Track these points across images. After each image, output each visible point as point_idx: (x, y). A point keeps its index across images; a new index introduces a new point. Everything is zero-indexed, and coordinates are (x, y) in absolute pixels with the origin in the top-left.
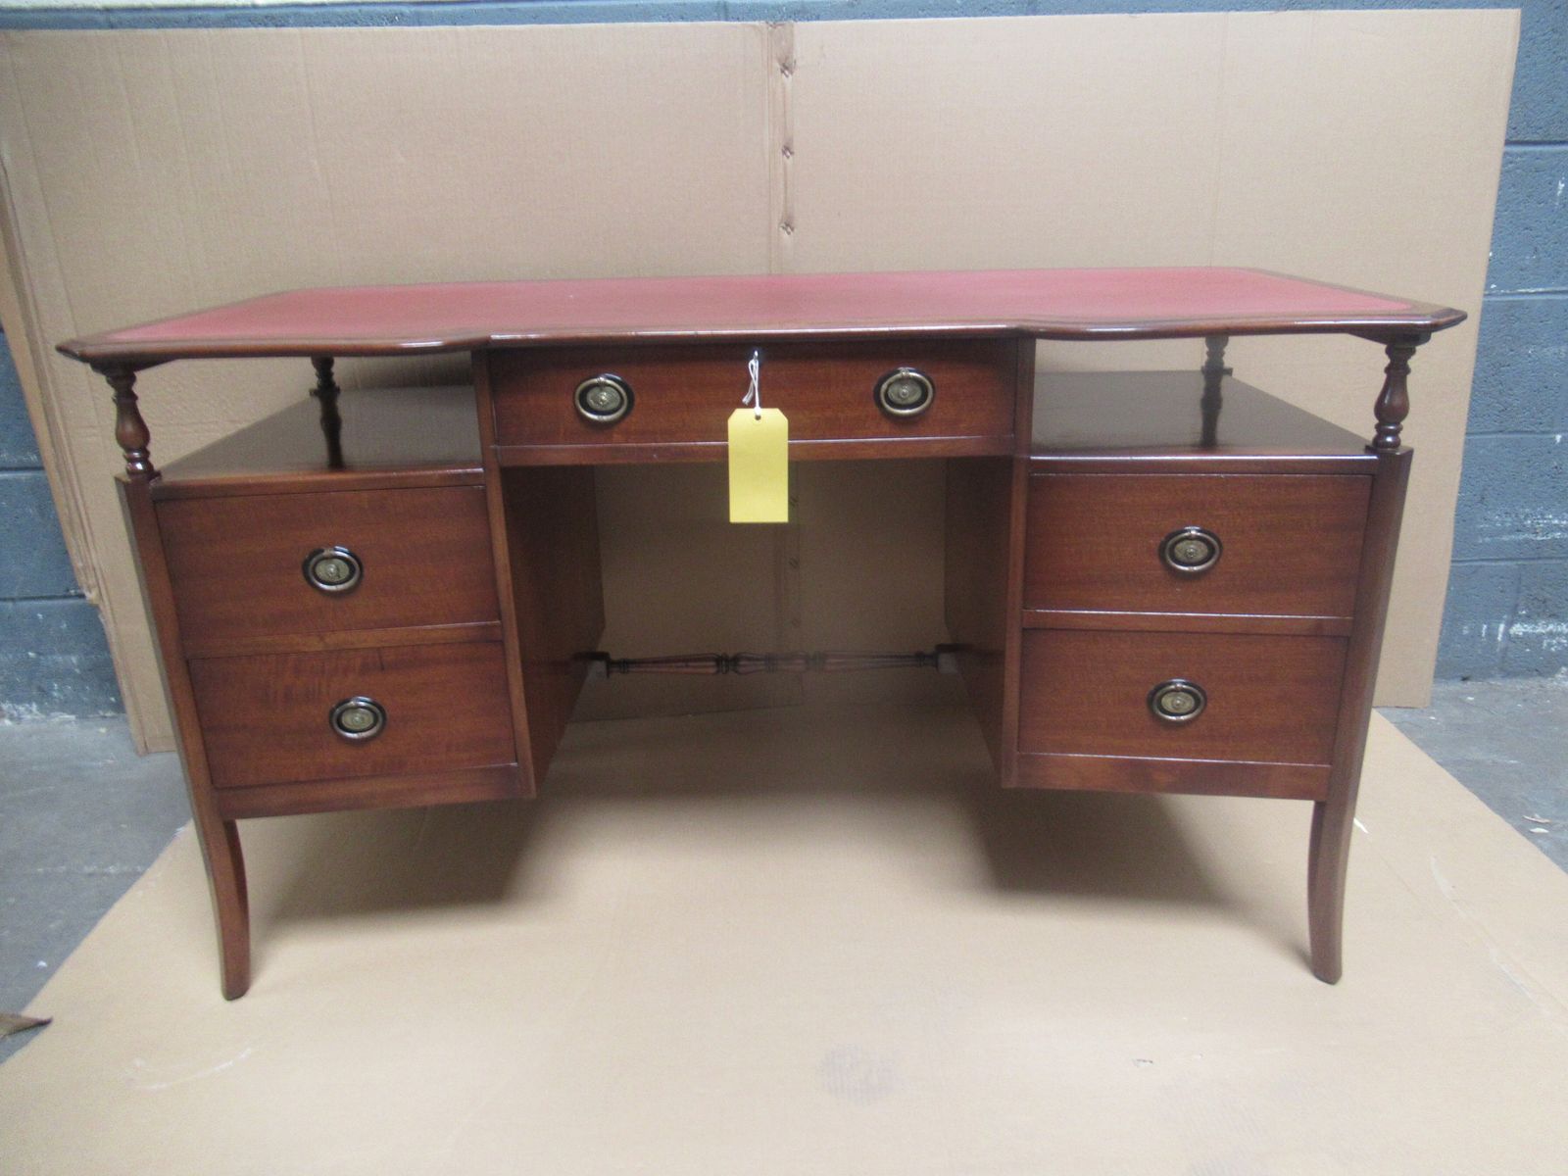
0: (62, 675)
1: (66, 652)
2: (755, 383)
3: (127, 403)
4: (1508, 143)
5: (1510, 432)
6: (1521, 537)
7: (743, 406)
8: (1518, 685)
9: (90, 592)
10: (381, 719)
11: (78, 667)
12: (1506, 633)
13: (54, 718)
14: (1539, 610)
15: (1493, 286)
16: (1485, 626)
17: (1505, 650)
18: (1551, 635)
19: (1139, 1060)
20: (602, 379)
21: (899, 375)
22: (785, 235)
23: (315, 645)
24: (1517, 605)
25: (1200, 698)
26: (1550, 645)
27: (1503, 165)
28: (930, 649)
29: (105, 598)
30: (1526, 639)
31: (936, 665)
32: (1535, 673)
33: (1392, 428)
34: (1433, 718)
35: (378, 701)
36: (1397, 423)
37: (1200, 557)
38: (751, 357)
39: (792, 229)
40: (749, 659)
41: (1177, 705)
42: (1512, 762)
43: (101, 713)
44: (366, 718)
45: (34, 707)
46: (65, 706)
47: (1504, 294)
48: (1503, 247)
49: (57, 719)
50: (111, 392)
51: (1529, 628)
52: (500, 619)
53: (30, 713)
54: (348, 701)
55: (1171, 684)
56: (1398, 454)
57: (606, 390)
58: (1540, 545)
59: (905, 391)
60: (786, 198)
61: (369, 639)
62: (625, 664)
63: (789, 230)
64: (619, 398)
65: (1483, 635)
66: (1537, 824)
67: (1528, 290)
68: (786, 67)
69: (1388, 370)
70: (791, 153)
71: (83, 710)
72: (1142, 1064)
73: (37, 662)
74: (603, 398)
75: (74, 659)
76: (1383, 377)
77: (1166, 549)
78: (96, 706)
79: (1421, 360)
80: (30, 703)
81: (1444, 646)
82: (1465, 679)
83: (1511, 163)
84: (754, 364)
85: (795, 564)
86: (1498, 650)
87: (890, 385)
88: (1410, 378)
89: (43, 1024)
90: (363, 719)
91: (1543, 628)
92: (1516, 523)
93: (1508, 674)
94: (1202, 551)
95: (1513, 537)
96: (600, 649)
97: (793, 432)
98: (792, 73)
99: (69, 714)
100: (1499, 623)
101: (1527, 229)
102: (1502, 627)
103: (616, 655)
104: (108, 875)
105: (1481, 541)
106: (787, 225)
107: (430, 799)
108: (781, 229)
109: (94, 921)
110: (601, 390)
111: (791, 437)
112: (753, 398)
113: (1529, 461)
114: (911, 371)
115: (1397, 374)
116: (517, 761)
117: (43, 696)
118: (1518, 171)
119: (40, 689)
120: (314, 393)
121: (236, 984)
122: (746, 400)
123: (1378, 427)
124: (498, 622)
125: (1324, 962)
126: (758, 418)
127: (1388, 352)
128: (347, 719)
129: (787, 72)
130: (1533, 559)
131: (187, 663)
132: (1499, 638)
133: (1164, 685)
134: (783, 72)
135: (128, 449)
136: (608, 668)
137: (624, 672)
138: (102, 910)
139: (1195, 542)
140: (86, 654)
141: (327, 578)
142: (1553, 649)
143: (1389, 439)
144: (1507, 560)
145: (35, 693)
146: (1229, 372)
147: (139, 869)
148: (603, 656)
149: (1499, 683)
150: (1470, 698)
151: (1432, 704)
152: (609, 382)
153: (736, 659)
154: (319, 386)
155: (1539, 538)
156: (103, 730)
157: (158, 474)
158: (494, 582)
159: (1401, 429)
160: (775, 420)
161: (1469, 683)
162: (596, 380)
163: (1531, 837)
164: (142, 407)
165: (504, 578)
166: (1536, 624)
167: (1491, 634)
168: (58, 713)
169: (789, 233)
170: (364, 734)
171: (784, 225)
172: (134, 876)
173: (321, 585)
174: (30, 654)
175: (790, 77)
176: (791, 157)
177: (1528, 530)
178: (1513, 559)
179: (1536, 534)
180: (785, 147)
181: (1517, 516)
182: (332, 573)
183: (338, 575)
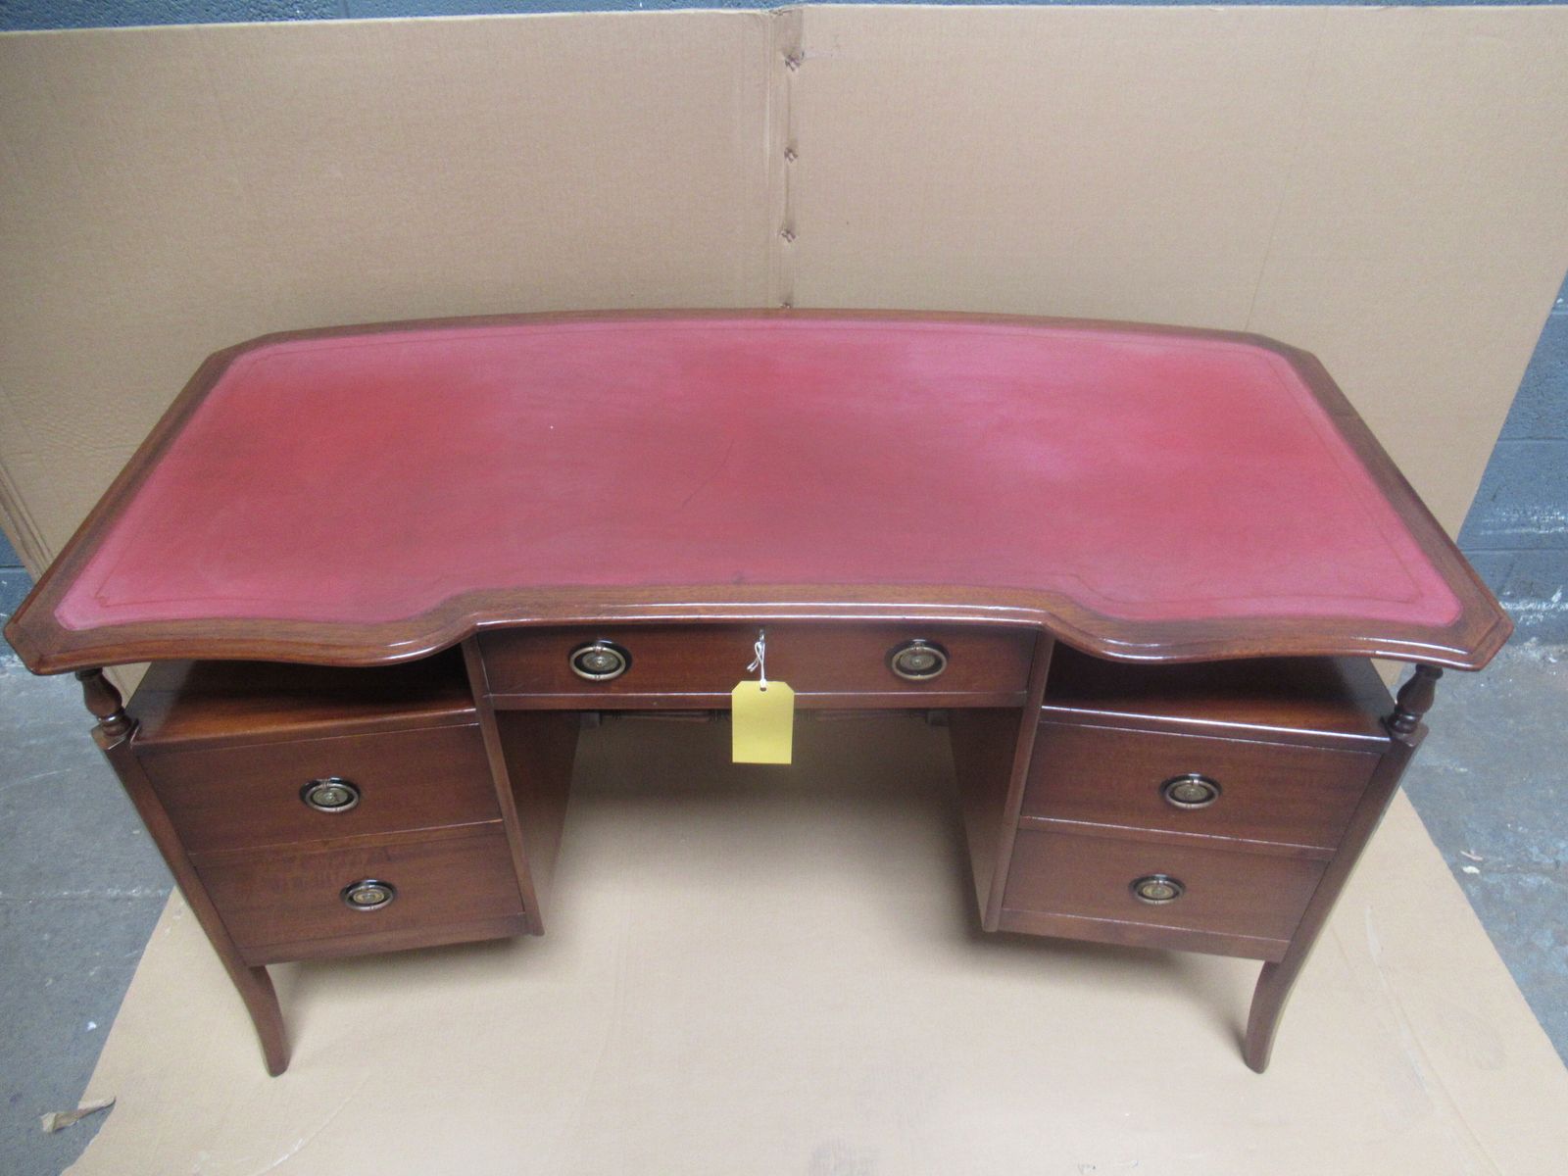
2: (761, 659)
5: (1538, 439)
6: (1524, 530)
7: (748, 678)
10: (390, 894)
15: (1560, 300)
18: (1530, 612)
19: (1083, 1166)
20: (599, 648)
21: (911, 650)
22: (786, 243)
26: (1525, 620)
33: (1411, 718)
35: (387, 881)
36: (1417, 714)
37: (1200, 797)
38: (758, 640)
39: (794, 237)
41: (1157, 893)
44: (377, 896)
58: (1540, 537)
59: (917, 661)
60: (787, 204)
63: (790, 237)
64: (616, 661)
66: (1471, 862)
68: (792, 59)
70: (795, 156)
74: (600, 662)
77: (1168, 785)
84: (760, 645)
87: (902, 656)
89: (107, 1108)
90: (374, 896)
91: (1524, 605)
92: (1522, 519)
94: (1202, 795)
95: (1515, 531)
98: (798, 65)
106: (788, 232)
108: (781, 236)
110: (597, 656)
112: (759, 672)
116: (524, 910)
121: (277, 1061)
122: (751, 668)
125: (1254, 1048)
126: (763, 689)
128: (358, 897)
129: (793, 64)
130: (1531, 549)
134: (788, 64)
142: (1528, 623)
143: (1406, 727)
144: (1506, 549)
147: (161, 892)
152: (605, 649)
155: (1541, 532)
160: (781, 690)
162: (591, 649)
163: (1462, 878)
169: (789, 241)
170: (377, 907)
171: (784, 233)
173: (320, 808)
175: (797, 70)
176: (795, 161)
177: (1533, 526)
178: (1510, 549)
179: (1540, 528)
180: (787, 148)
181: (1525, 512)
182: (331, 799)
183: (337, 800)
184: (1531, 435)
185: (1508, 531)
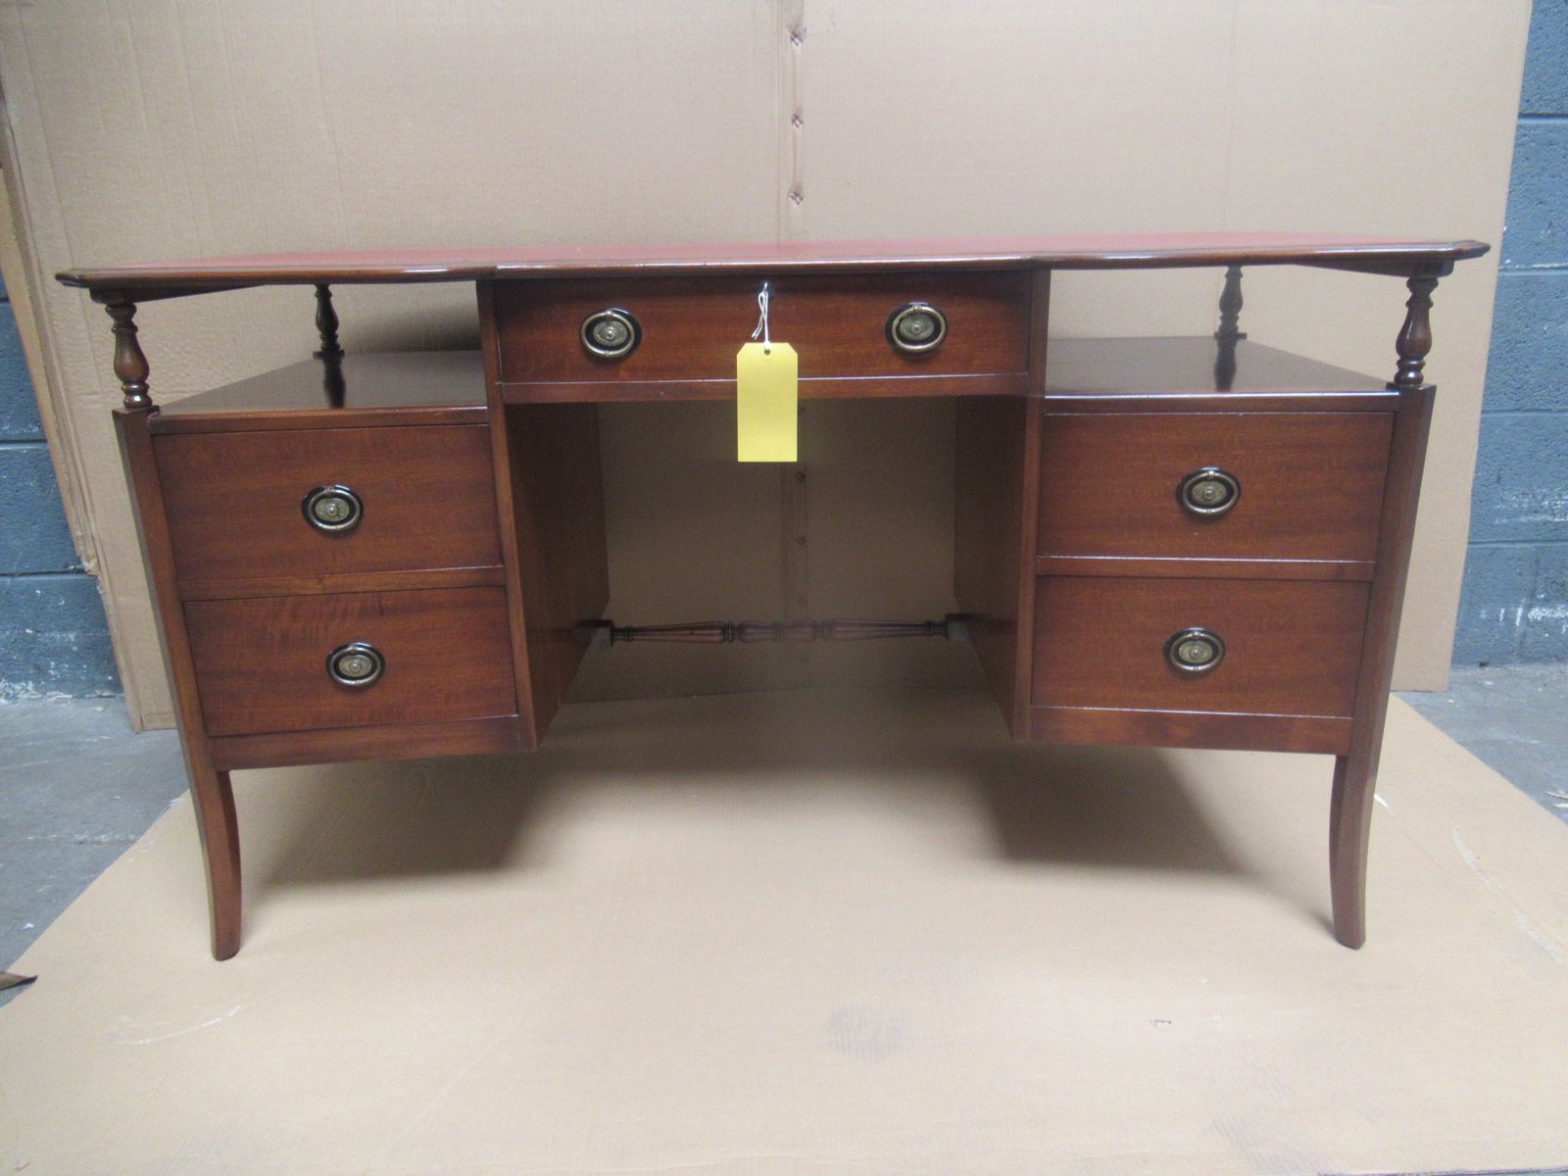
0: (59, 653)
1: (64, 630)
2: (765, 316)
3: (126, 332)
4: (1522, 115)
5: (1526, 411)
6: (1539, 518)
7: (752, 340)
8: (1536, 670)
9: (89, 561)
10: (379, 664)
11: (75, 644)
12: (1525, 618)
13: (50, 697)
14: (1558, 594)
15: (1508, 261)
16: (1503, 611)
17: (1524, 635)
19: (1157, 1021)
20: (609, 313)
21: (911, 309)
22: (795, 205)
23: (312, 587)
24: (1535, 589)
25: (1217, 649)
27: (1517, 138)
28: (939, 618)
29: (104, 569)
30: (1543, 624)
31: (946, 635)
32: (1554, 659)
33: (1414, 363)
34: (1451, 701)
35: (377, 648)
36: (1420, 357)
37: (1218, 498)
38: (760, 290)
39: (802, 199)
40: (756, 627)
41: (1195, 655)
42: (1534, 742)
43: (98, 692)
44: (364, 665)
45: (31, 685)
46: (60, 684)
47: (1519, 270)
48: (1517, 221)
49: (53, 699)
50: (110, 322)
51: (1547, 612)
52: (503, 563)
53: (26, 691)
54: (346, 646)
55: (1189, 632)
56: (1421, 389)
57: (614, 325)
58: (1557, 527)
59: (917, 326)
60: (795, 170)
61: (370, 582)
62: (629, 632)
63: (798, 199)
64: (626, 333)
65: (1501, 619)
66: (1562, 800)
67: (1543, 265)
68: (795, 36)
69: (1409, 304)
70: (801, 122)
71: (81, 690)
72: (1159, 1024)
73: (34, 639)
74: (610, 332)
75: (72, 636)
76: (1406, 310)
77: (1184, 492)
78: (92, 685)
79: (1444, 292)
80: (26, 680)
81: (1461, 632)
82: (1482, 665)
83: (1525, 136)
84: (764, 295)
85: (803, 540)
86: (1516, 635)
87: (901, 320)
88: (1431, 311)
89: (30, 981)
90: (361, 666)
92: (1533, 504)
93: (1527, 659)
94: (1221, 493)
95: (1530, 518)
96: (605, 617)
97: (804, 368)
98: (801, 40)
99: (66, 693)
100: (1518, 607)
101: (1541, 203)
102: (1520, 611)
103: (620, 624)
104: (99, 843)
105: (1497, 522)
106: (797, 195)
107: (430, 751)
108: (790, 199)
109: (85, 884)
110: (609, 325)
111: (800, 375)
112: (763, 332)
113: (1546, 441)
114: (923, 305)
115: (1419, 307)
116: (518, 712)
117: (40, 674)
118: (1533, 144)
119: (37, 668)
120: (318, 355)
121: (227, 944)
122: (755, 335)
123: (1399, 363)
124: (500, 566)
125: (1347, 927)
126: (767, 352)
127: (1410, 285)
128: (345, 665)
129: (797, 40)
130: (1551, 541)
131: (183, 603)
132: (1518, 623)
133: (1181, 634)
134: (792, 39)
135: (127, 381)
136: (612, 636)
137: (628, 640)
138: (92, 876)
139: (1212, 483)
140: (85, 632)
141: (327, 518)
143: (1411, 375)
144: (1525, 541)
145: (31, 671)
146: (1244, 336)
147: (132, 837)
148: (608, 624)
149: (1518, 669)
150: (1489, 683)
151: (1450, 688)
152: (615, 315)
153: (742, 628)
154: (323, 348)
155: (1557, 520)
156: (99, 709)
157: (157, 408)
158: (497, 526)
159: (1424, 364)
160: (785, 354)
161: (1487, 669)
162: (603, 314)
163: (1556, 811)
164: (142, 338)
165: (507, 519)
166: (1555, 608)
167: (1509, 620)
168: (54, 693)
169: (798, 203)
170: (362, 682)
171: (792, 194)
172: (128, 843)
173: (320, 525)
174: (28, 631)
175: (800, 45)
176: (800, 126)
177: (1545, 512)
178: (1531, 541)
179: (1554, 515)
180: (794, 115)
181: (1534, 496)
182: (332, 512)
183: (338, 515)
184: (1518, 407)
185: (1523, 519)
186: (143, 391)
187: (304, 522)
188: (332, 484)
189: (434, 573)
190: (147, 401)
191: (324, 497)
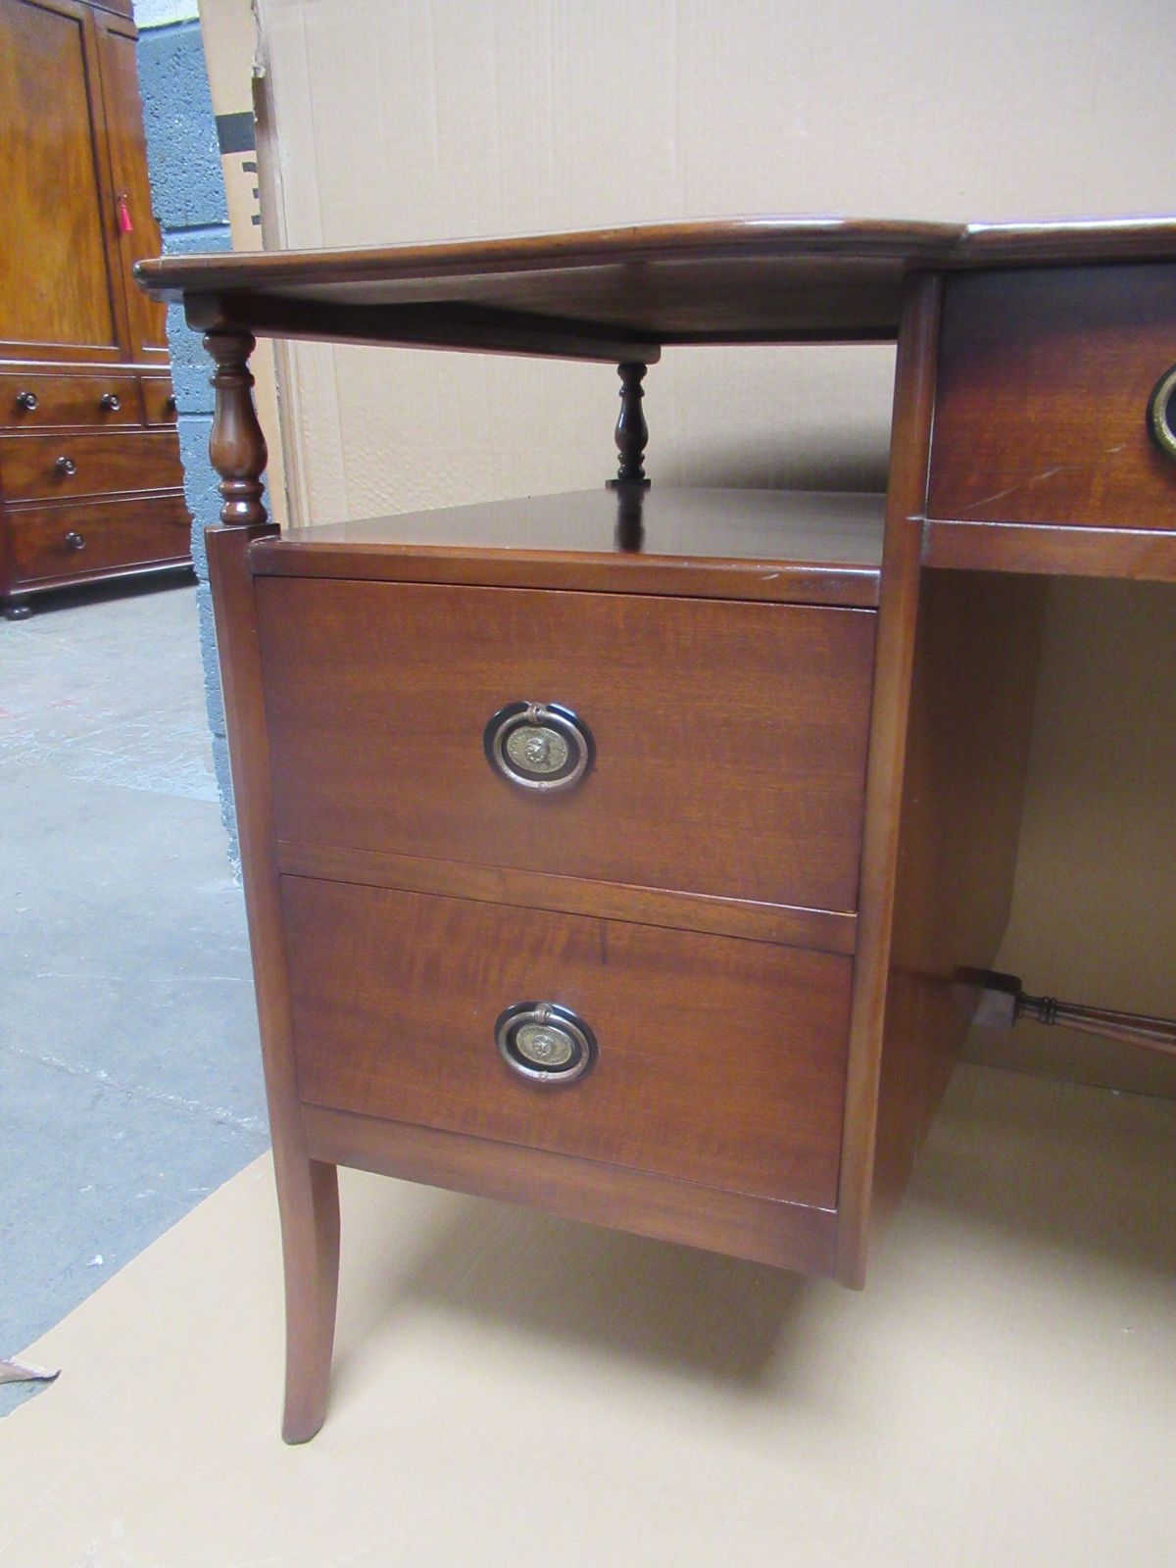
3: (236, 385)
10: (585, 1054)
23: (488, 887)
35: (588, 1020)
44: (560, 1047)
52: (857, 909)
54: (532, 1007)
61: (591, 897)
62: (1048, 1007)
90: (554, 1047)
107: (656, 1227)
116: (837, 1204)
121: (304, 1416)
124: (854, 915)
128: (526, 1040)
131: (280, 877)
135: (228, 474)
136: (1016, 1009)
137: (1047, 1022)
141: (526, 765)
148: (1008, 984)
158: (861, 831)
165: (884, 822)
170: (552, 1076)
173: (513, 775)
182: (535, 755)
183: (546, 761)
186: (254, 495)
187: (486, 766)
188: (544, 700)
189: (711, 902)
190: (259, 515)
191: (525, 722)
